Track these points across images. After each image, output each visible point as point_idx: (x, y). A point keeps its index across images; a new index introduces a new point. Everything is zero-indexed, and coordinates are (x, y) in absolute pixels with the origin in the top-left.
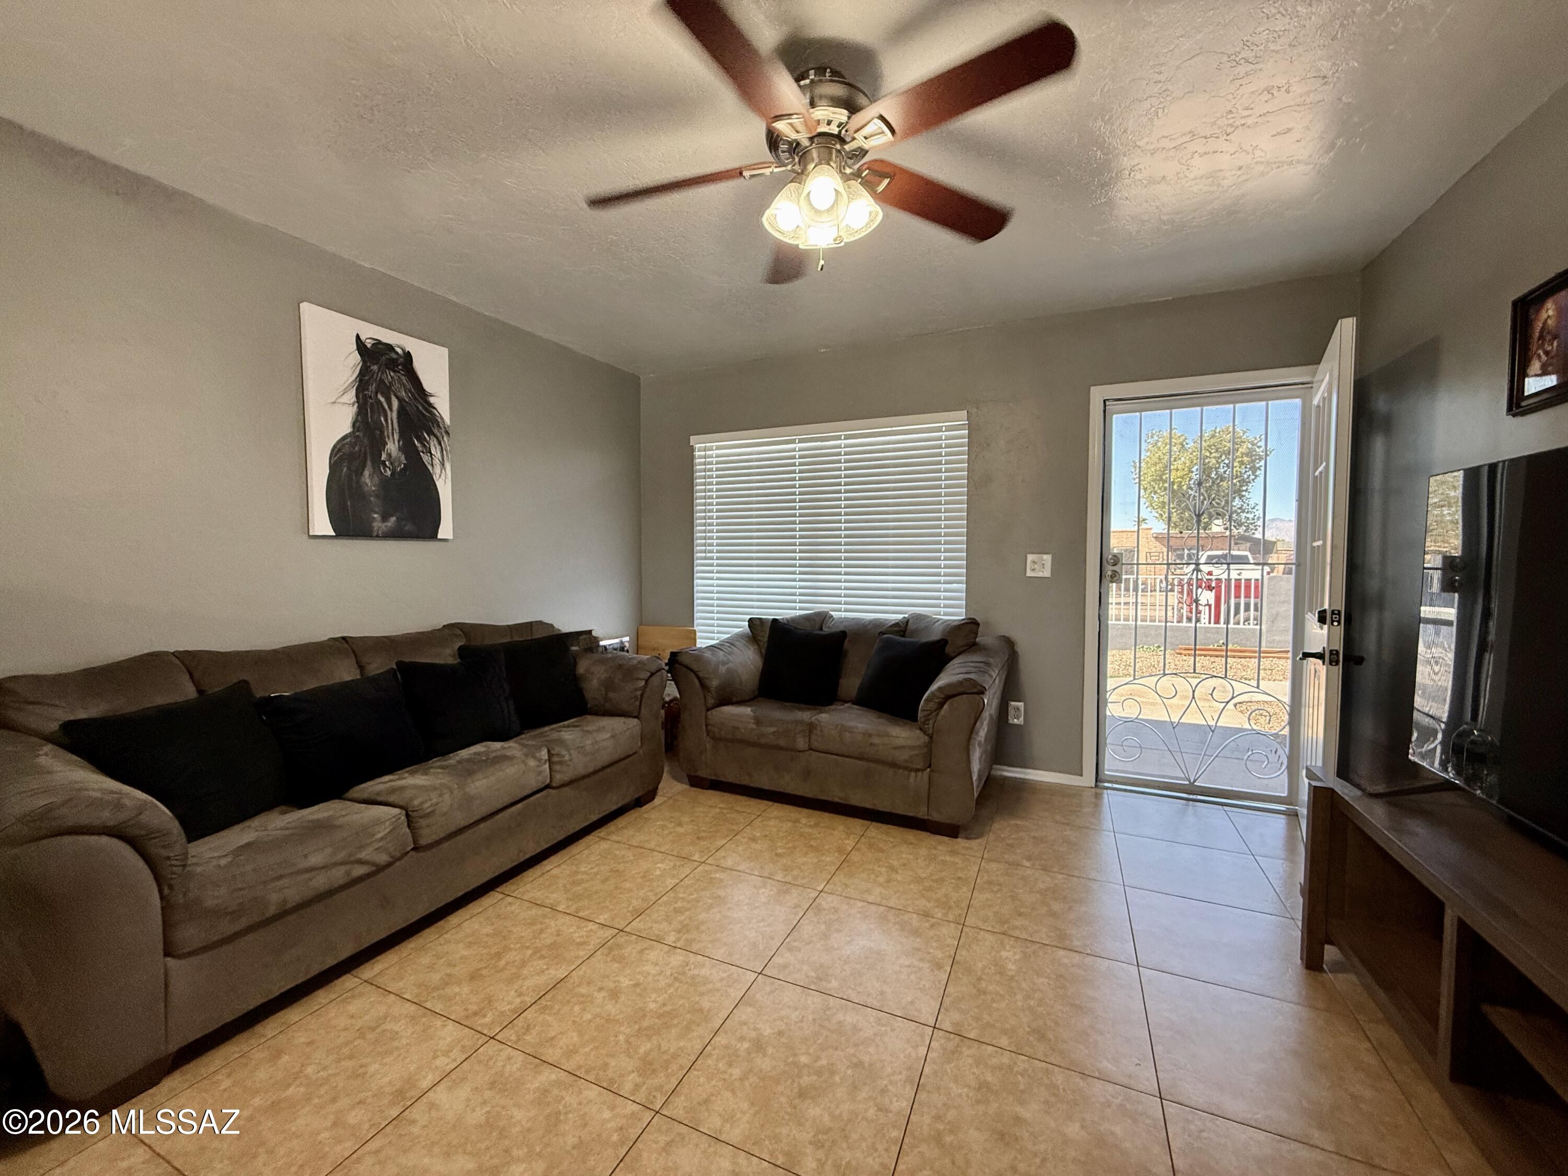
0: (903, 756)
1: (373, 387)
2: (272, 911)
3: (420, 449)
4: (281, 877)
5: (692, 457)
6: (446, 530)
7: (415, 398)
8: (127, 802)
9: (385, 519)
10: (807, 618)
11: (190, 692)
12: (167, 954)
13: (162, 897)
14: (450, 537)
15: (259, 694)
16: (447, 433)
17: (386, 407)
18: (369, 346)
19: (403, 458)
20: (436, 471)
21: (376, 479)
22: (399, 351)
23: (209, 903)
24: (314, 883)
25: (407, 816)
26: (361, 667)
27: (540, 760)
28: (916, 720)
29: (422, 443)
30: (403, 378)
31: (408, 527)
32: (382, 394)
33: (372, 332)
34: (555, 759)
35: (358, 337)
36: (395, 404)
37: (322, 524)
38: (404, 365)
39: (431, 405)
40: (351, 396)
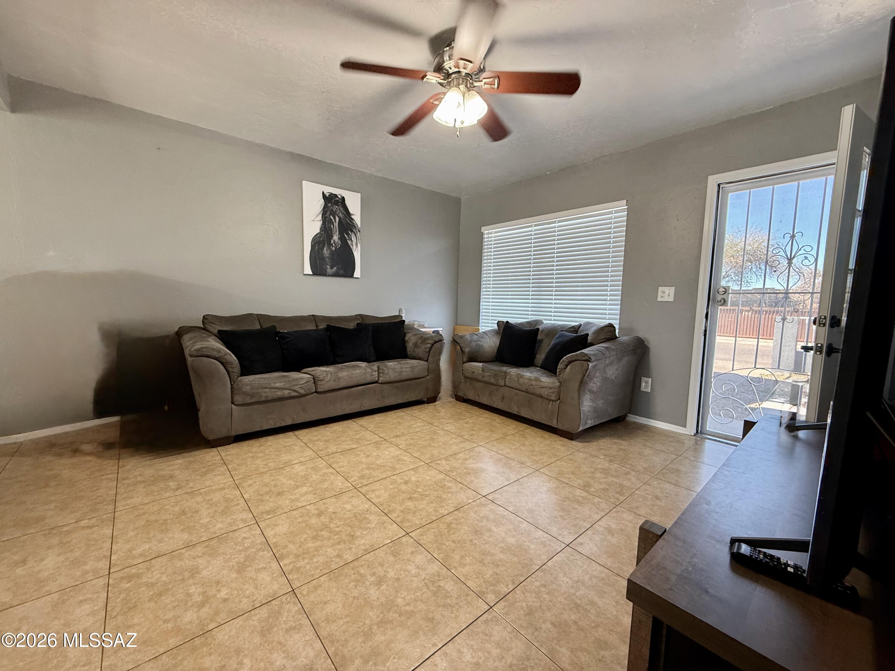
0: (545, 392)
1: (328, 213)
2: (263, 399)
3: (347, 238)
4: (266, 388)
5: (482, 238)
6: (357, 273)
7: (346, 217)
8: (222, 351)
9: (332, 268)
10: (529, 323)
11: (258, 327)
12: (232, 403)
13: (231, 385)
14: (359, 277)
15: (278, 330)
16: (359, 231)
17: (333, 220)
18: (327, 196)
19: (340, 242)
20: (354, 248)
21: (329, 252)
22: (340, 197)
23: (244, 390)
24: (277, 393)
25: (314, 379)
26: (317, 326)
27: (372, 370)
28: (555, 373)
29: (349, 237)
30: (341, 208)
31: (341, 272)
32: (333, 216)
33: (329, 190)
34: (381, 371)
35: (323, 192)
36: (337, 219)
37: (308, 270)
38: (342, 203)
39: (352, 219)
40: (320, 217)
